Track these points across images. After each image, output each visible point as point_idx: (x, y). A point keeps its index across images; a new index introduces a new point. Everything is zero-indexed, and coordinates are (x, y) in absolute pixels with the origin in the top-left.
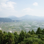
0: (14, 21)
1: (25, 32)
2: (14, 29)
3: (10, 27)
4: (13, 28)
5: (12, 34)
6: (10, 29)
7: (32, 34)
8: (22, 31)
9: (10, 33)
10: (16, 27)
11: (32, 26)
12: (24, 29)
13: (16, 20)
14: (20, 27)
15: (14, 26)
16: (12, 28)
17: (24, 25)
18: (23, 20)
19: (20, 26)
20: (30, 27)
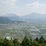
0: (13, 22)
1: (31, 39)
2: (14, 33)
3: (8, 31)
4: (12, 32)
6: (7, 34)
7: (40, 42)
8: (25, 37)
9: (7, 41)
10: (16, 31)
11: (41, 30)
12: (28, 35)
13: (17, 21)
14: (22, 32)
17: (28, 28)
18: (27, 21)
19: (23, 30)
20: (38, 32)
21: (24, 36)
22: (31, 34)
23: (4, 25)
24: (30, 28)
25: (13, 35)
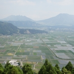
0: (23, 32)
1: (57, 66)
4: (21, 51)
5: (16, 69)
6: (10, 54)
8: (46, 62)
12: (52, 58)
13: (30, 30)
14: (40, 51)
15: (22, 46)
16: (16, 51)
17: (52, 45)
18: (50, 30)
20: (70, 51)
21: (43, 58)
22: (57, 55)
23: (4, 37)
24: (55, 44)
25: (23, 56)
